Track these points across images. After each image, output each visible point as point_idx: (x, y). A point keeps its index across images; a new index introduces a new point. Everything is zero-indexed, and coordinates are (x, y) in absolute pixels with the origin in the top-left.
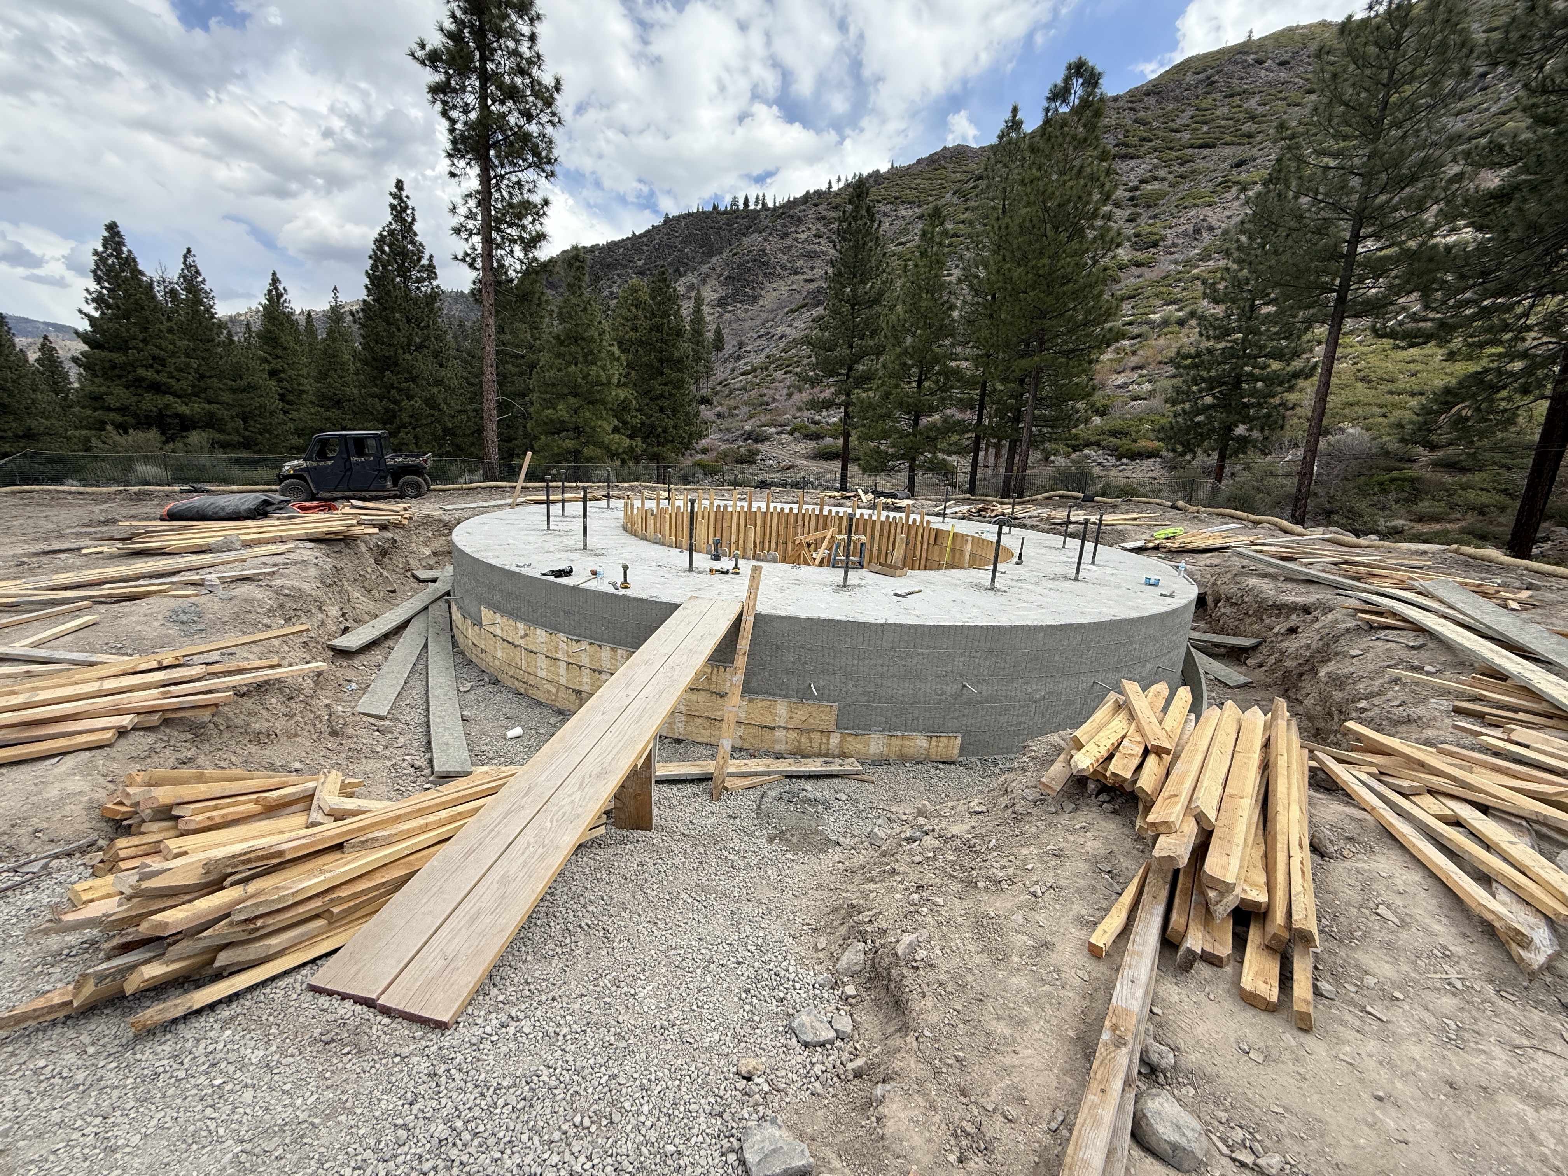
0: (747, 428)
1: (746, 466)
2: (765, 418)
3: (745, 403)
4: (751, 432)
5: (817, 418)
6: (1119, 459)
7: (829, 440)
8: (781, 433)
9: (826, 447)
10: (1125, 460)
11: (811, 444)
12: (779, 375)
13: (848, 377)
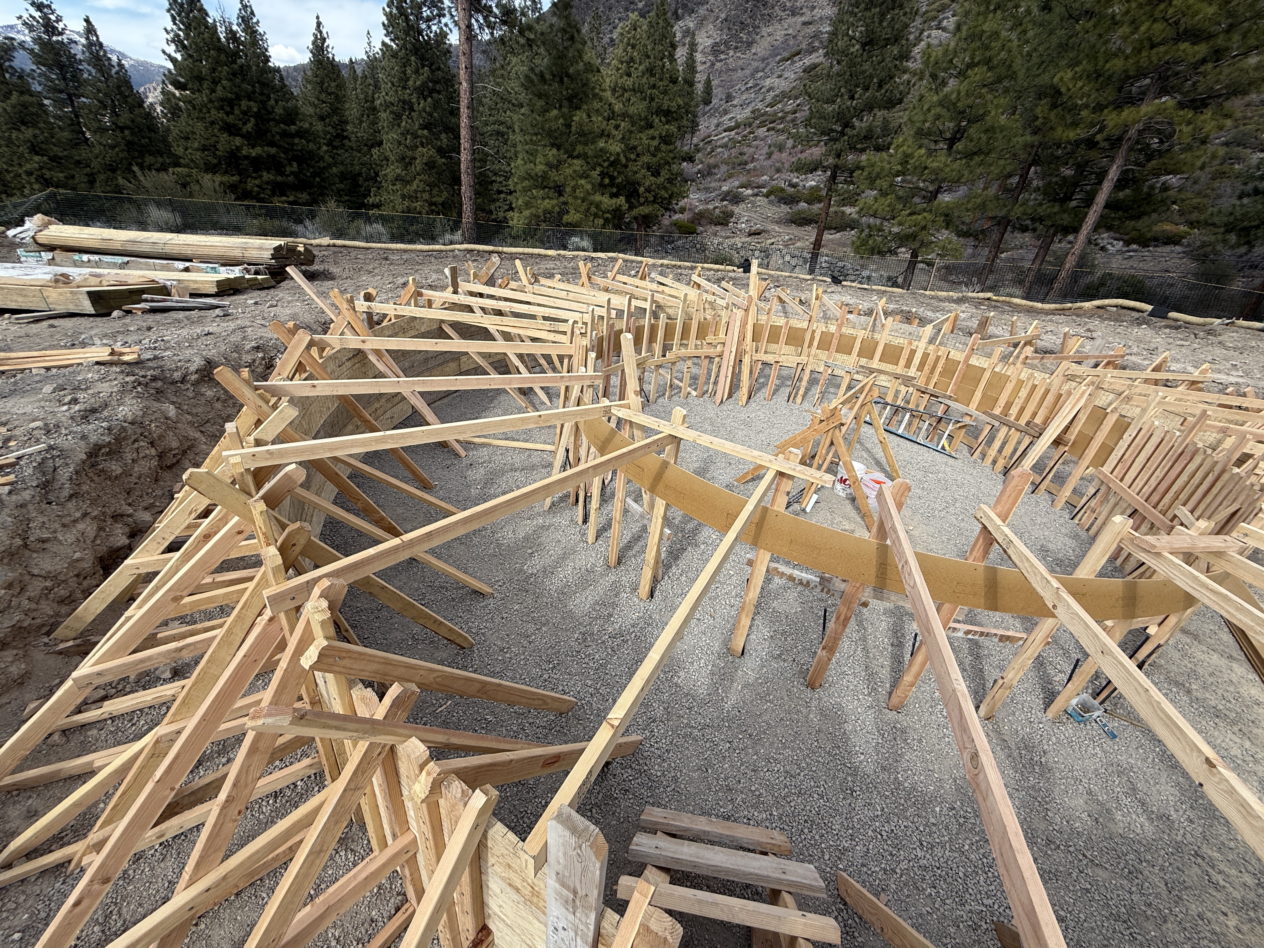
0: (725, 188)
1: (718, 228)
2: (743, 179)
3: (725, 162)
4: (728, 193)
5: (795, 180)
6: (1127, 243)
7: (803, 205)
8: (756, 195)
9: (799, 212)
10: (1134, 246)
11: (785, 209)
12: (762, 132)
13: (843, 133)
